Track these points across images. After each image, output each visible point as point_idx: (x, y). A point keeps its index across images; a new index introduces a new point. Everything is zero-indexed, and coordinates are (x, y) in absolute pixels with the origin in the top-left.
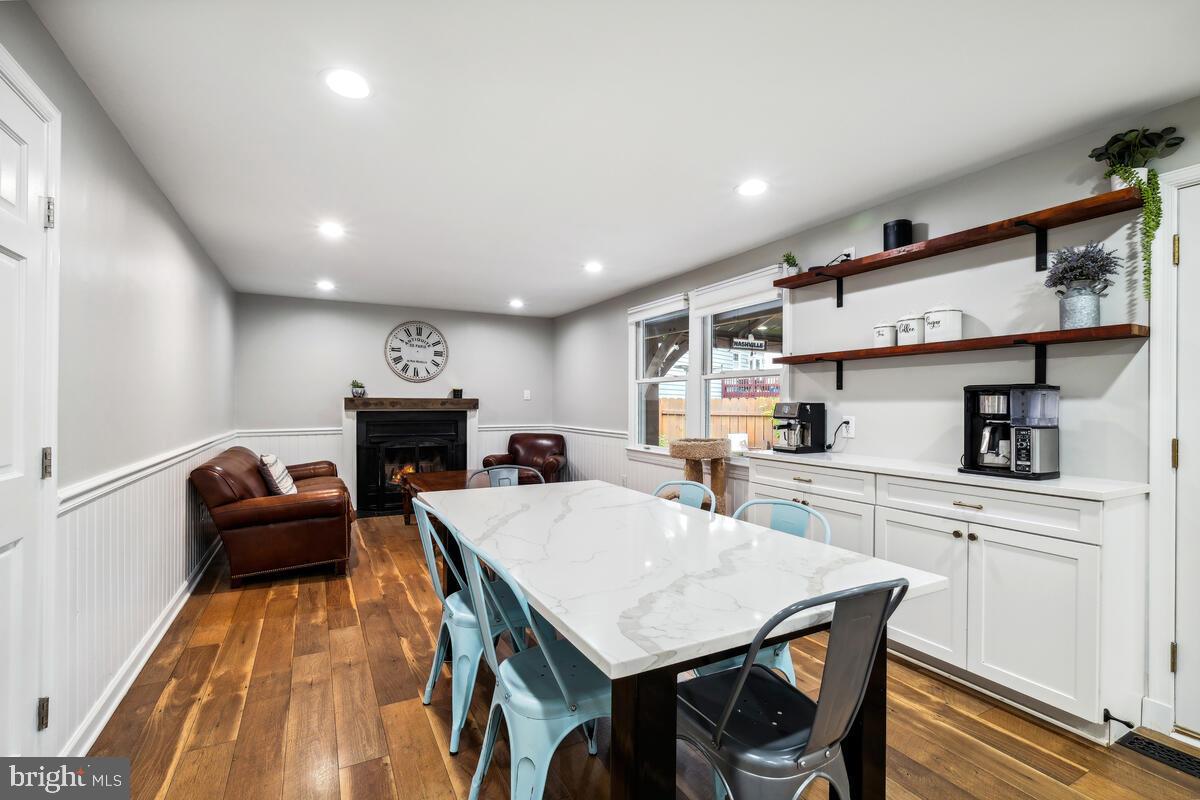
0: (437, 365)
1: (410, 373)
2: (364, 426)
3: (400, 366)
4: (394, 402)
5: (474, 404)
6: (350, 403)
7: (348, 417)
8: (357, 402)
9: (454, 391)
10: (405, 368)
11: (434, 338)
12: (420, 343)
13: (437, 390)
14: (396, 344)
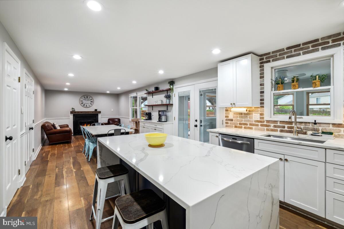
0: (91, 104)
1: (85, 106)
2: (75, 117)
3: (83, 104)
4: (81, 112)
5: (100, 112)
6: (71, 113)
7: (71, 115)
8: (73, 112)
9: (95, 110)
10: (84, 105)
11: (91, 98)
12: (87, 100)
13: (91, 109)
14: (82, 100)
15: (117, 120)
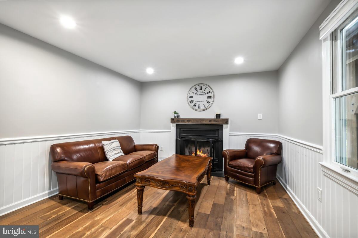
0: (209, 103)
1: (197, 107)
2: (179, 130)
3: (193, 104)
4: (189, 120)
5: (226, 121)
6: (173, 121)
7: (173, 126)
8: (176, 120)
9: (217, 115)
10: (195, 105)
11: (208, 90)
12: (201, 93)
13: (209, 115)
14: (191, 95)
15: (272, 145)
